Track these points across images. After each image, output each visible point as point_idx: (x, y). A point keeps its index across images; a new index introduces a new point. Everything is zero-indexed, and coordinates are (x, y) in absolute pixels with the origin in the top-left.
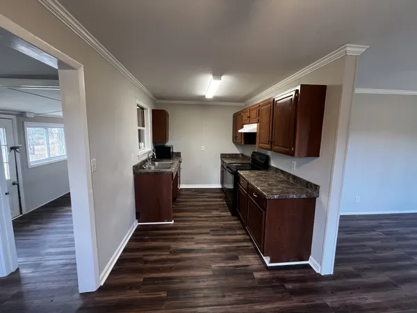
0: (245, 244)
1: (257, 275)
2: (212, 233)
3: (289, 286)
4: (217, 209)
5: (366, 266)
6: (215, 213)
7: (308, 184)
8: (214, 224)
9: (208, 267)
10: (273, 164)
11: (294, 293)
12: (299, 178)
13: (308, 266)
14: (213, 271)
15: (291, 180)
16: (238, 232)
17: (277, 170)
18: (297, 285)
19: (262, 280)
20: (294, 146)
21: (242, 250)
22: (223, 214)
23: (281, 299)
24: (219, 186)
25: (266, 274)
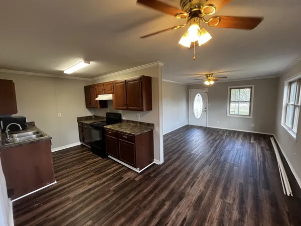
0: (121, 169)
1: (137, 179)
2: (96, 173)
3: (152, 175)
4: (89, 159)
5: (171, 154)
6: (89, 162)
7: (148, 125)
8: (94, 168)
9: (108, 191)
10: (124, 118)
11: (155, 177)
12: (144, 123)
13: (154, 164)
14: (113, 191)
15: (138, 125)
16: (113, 165)
17: (128, 121)
18: (155, 173)
19: (140, 180)
20: (142, 106)
21: (123, 172)
22: (96, 159)
23: (152, 182)
24: (79, 143)
25: (141, 177)
